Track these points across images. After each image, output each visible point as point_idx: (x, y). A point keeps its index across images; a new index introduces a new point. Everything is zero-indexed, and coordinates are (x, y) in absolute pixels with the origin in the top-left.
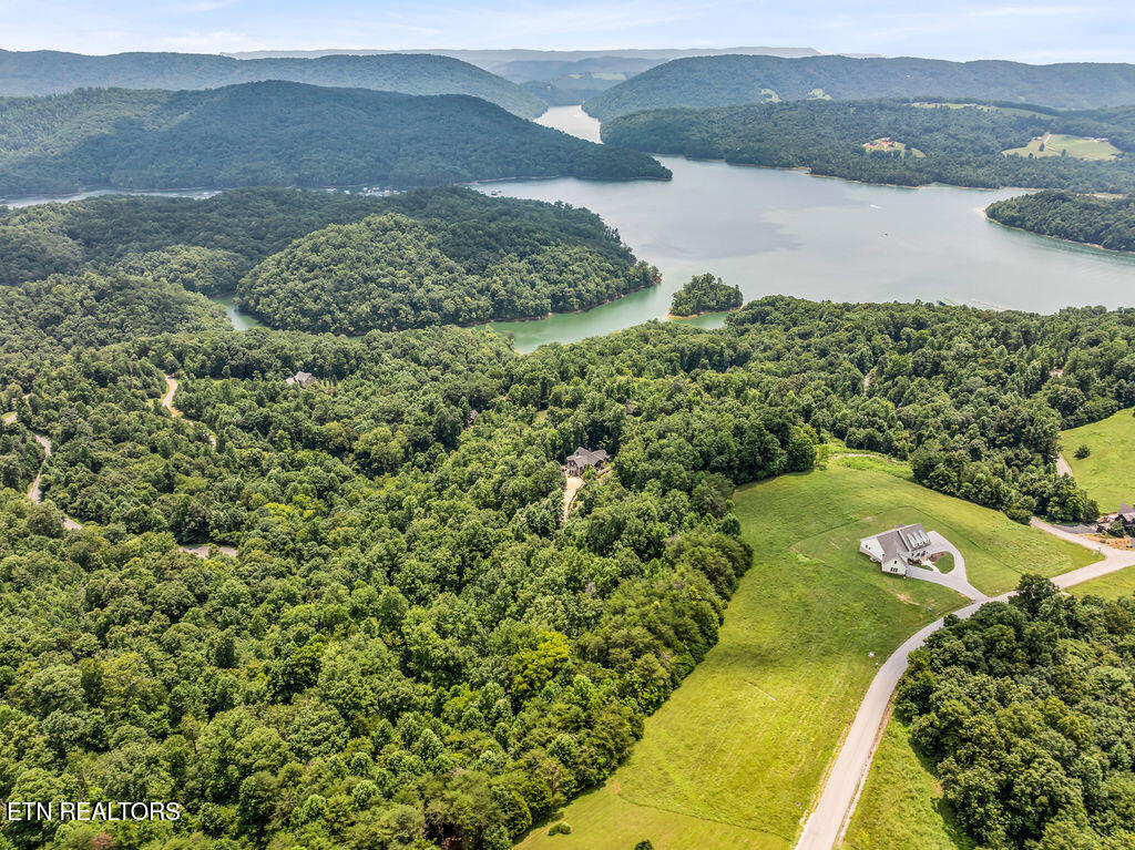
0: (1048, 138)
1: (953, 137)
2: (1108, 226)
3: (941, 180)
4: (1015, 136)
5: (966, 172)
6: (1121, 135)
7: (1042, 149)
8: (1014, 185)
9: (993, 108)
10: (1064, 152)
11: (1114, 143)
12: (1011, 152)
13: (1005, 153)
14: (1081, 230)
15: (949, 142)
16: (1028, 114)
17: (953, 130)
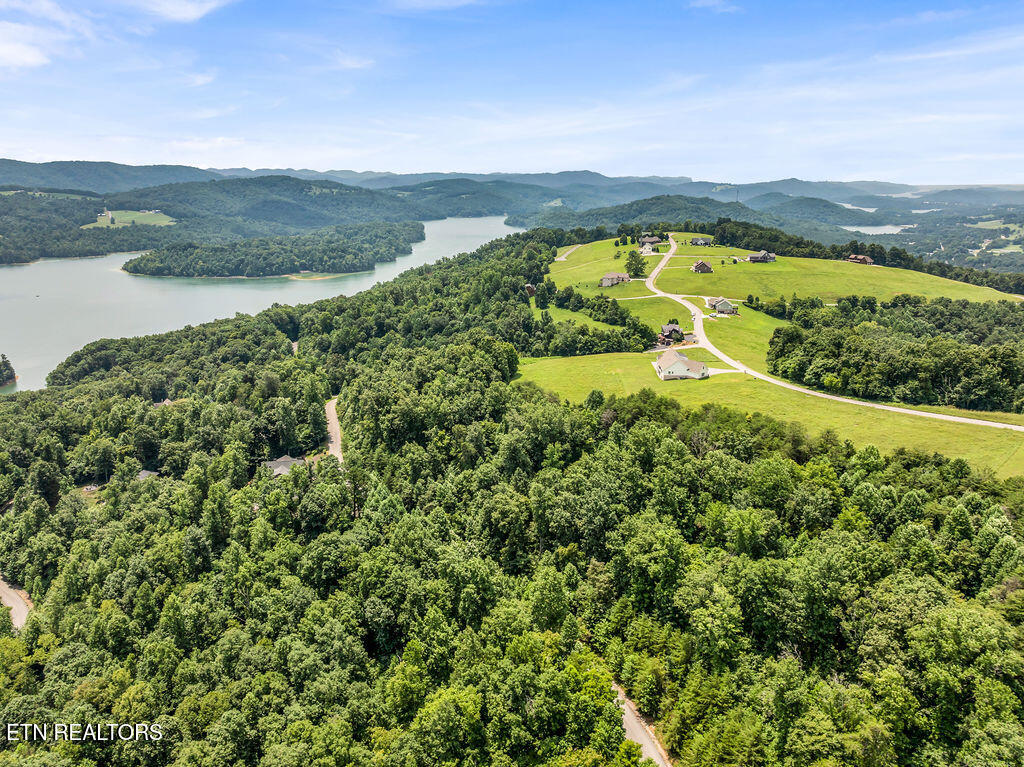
0: (110, 214)
1: (26, 218)
2: (242, 261)
3: (47, 254)
4: (82, 214)
5: (66, 244)
6: (168, 206)
7: (113, 221)
8: (116, 251)
9: (43, 194)
10: (133, 222)
11: (166, 213)
12: (91, 226)
13: (84, 227)
14: (223, 267)
15: (25, 223)
16: (79, 198)
17: (22, 212)
